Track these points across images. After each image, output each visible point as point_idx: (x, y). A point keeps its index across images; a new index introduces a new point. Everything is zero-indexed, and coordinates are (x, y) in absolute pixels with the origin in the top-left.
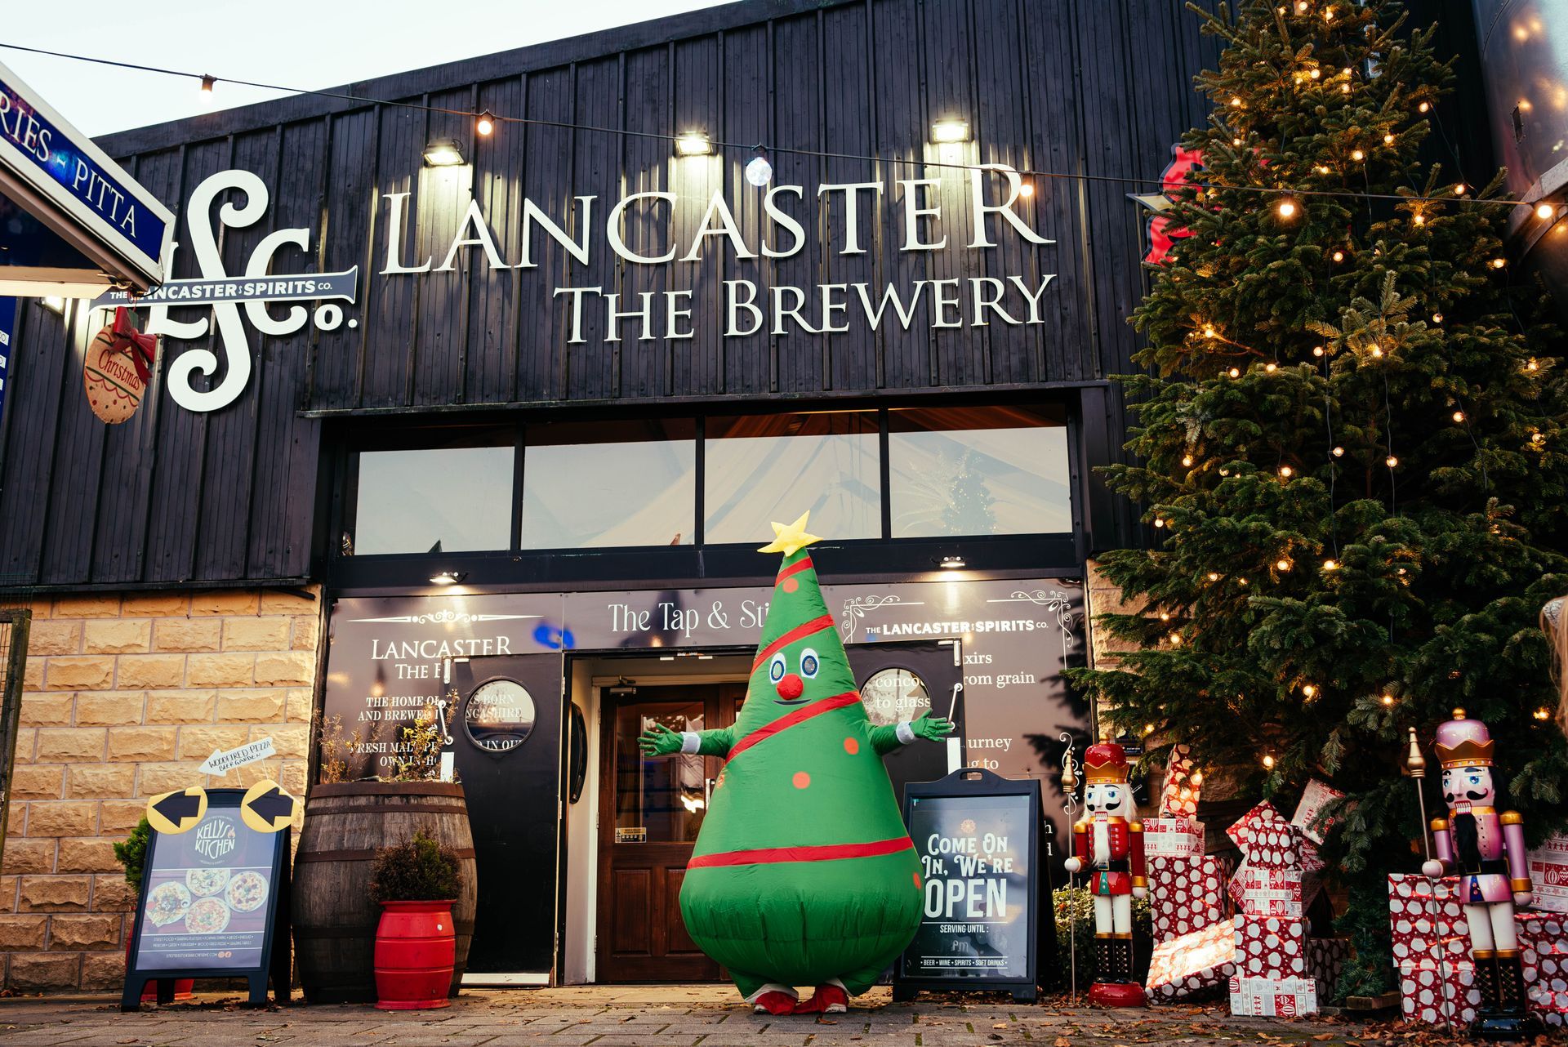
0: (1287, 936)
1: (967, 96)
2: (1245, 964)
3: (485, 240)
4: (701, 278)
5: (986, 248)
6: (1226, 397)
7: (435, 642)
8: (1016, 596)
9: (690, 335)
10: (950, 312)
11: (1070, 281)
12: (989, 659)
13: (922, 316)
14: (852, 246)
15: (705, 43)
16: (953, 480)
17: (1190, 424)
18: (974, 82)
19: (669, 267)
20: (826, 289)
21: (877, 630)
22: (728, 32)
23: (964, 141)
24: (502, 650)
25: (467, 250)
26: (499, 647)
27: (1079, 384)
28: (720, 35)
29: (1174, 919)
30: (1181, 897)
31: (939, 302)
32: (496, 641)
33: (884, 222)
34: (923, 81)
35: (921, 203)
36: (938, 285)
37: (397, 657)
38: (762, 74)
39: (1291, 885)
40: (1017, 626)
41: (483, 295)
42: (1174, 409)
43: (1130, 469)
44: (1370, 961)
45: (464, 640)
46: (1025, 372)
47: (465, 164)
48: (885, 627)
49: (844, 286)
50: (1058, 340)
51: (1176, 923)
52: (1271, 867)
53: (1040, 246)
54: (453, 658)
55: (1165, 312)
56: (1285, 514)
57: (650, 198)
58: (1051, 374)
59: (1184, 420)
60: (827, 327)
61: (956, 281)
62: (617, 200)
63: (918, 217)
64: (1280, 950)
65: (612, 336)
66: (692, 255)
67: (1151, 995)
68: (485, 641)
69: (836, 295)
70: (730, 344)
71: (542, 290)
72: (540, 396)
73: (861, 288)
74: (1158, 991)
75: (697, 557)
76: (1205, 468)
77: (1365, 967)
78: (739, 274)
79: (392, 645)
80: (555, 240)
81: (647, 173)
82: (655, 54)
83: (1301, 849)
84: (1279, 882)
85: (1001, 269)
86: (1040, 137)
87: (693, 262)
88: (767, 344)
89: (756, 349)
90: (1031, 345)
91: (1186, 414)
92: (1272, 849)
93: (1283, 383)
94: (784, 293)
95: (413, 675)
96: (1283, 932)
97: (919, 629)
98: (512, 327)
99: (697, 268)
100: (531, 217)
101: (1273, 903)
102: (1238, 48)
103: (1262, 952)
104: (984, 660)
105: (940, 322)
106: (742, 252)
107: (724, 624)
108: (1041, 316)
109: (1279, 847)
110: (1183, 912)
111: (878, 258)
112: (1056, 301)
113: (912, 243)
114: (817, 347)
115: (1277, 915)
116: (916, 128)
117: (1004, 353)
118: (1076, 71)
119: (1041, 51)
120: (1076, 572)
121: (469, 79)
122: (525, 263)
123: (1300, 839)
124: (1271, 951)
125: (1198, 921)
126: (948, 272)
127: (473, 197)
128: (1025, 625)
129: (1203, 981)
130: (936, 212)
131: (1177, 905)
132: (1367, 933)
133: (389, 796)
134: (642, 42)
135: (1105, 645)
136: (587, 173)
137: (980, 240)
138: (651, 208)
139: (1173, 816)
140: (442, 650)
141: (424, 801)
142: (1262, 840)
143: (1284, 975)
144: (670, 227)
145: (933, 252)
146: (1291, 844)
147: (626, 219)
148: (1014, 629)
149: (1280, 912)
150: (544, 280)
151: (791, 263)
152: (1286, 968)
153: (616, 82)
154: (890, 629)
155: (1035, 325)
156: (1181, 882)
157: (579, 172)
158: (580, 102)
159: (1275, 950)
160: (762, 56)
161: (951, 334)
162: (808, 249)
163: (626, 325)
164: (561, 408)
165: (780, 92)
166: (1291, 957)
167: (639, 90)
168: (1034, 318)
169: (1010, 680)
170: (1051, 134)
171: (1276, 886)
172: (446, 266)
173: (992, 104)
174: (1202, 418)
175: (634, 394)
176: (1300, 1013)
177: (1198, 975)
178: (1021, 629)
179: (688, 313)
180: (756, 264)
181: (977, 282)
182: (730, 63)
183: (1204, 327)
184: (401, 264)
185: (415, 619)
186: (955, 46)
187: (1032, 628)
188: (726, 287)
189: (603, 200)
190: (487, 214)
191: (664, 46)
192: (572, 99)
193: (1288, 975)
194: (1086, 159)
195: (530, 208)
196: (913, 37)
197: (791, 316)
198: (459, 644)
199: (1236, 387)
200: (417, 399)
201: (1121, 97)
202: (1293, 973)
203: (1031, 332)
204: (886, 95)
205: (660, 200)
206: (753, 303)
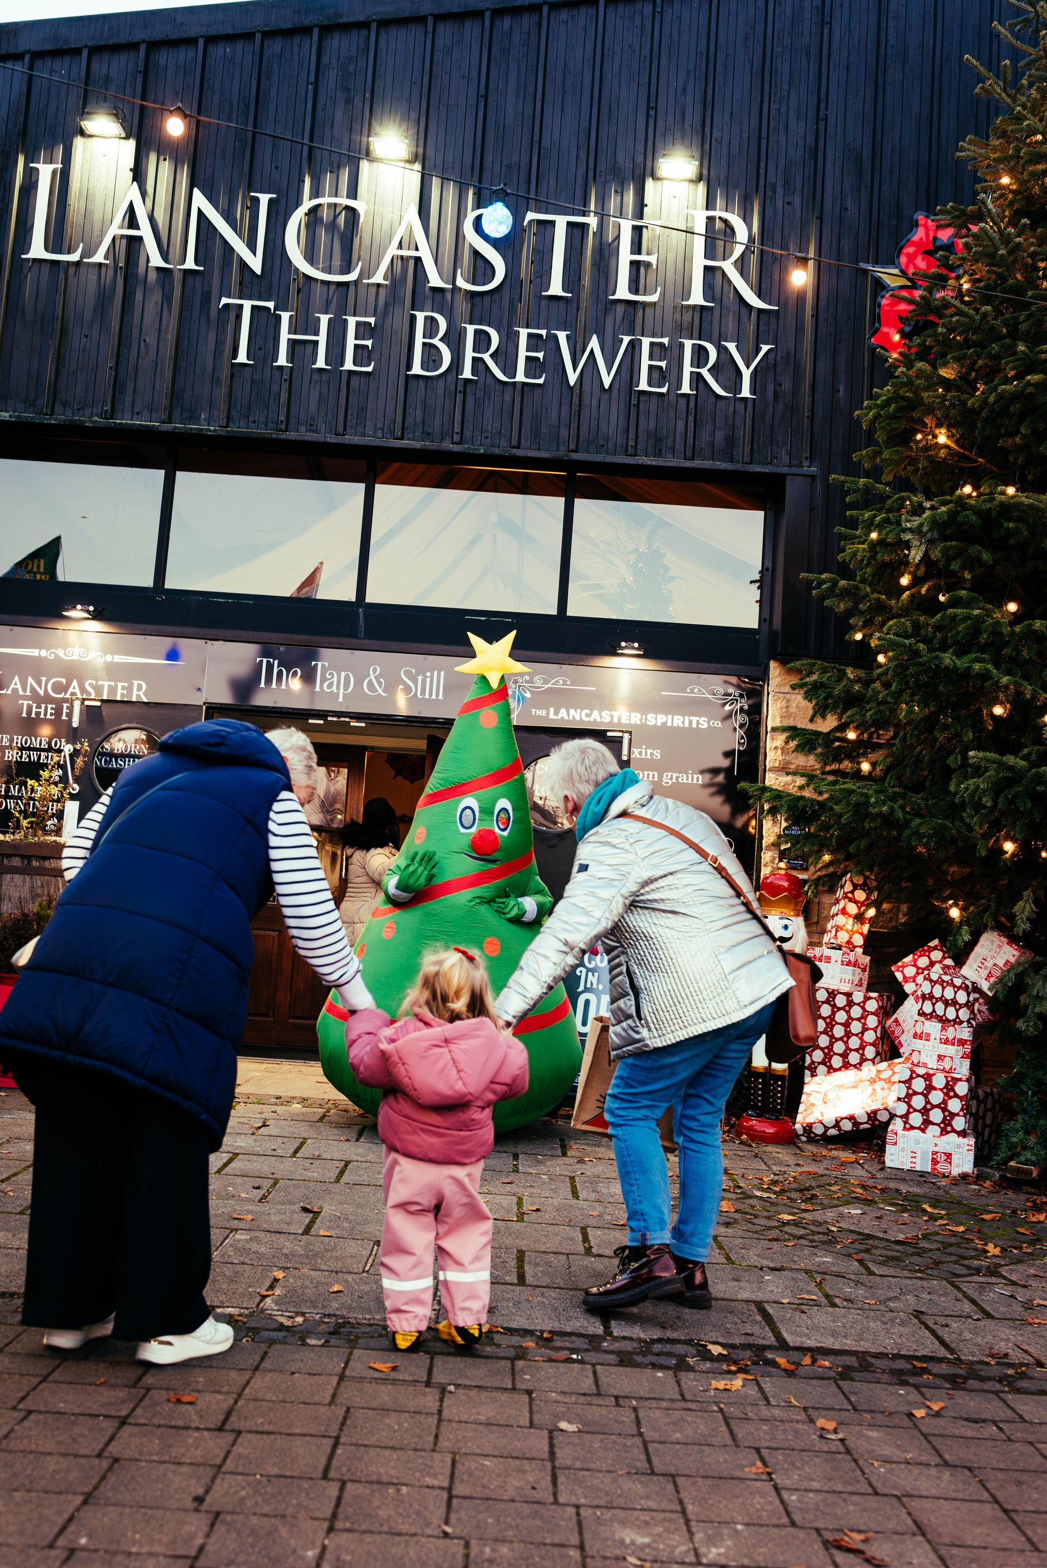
0: (952, 1094)
1: (699, 128)
2: (905, 1117)
3: (145, 231)
4: (386, 305)
5: (702, 307)
6: (960, 519)
7: (64, 681)
8: (692, 691)
9: (370, 369)
10: (657, 375)
11: (788, 354)
12: (657, 754)
13: (625, 375)
14: (556, 288)
15: (412, 27)
16: (632, 552)
17: (916, 543)
18: (709, 114)
19: (352, 288)
20: (524, 333)
21: (542, 713)
22: (440, 18)
23: (691, 181)
24: (138, 696)
25: (124, 241)
26: (135, 692)
27: (785, 470)
28: (430, 20)
29: (829, 1053)
30: (839, 1031)
31: (645, 362)
32: (131, 686)
33: (594, 264)
34: (653, 105)
35: (637, 247)
36: (646, 342)
37: (21, 692)
38: (474, 74)
39: (962, 1042)
40: (691, 722)
41: (139, 296)
42: (899, 523)
43: (843, 583)
44: (1034, 1127)
45: (97, 681)
46: (728, 452)
47: (127, 138)
48: (552, 710)
49: (543, 332)
50: (768, 419)
51: (831, 1057)
52: (944, 1021)
53: (760, 311)
54: (84, 700)
55: (899, 409)
56: (1010, 658)
57: (335, 205)
58: (756, 456)
59: (908, 536)
60: (520, 377)
61: (665, 341)
62: (298, 203)
63: (632, 263)
64: (943, 1107)
65: (282, 360)
66: (379, 278)
67: (800, 1131)
68: (120, 685)
69: (534, 341)
70: (413, 384)
71: (207, 298)
72: (197, 420)
73: (562, 336)
74: (808, 1129)
75: (358, 614)
76: (923, 591)
77: (1028, 1133)
78: (429, 304)
79: (16, 679)
80: (226, 242)
81: (335, 175)
82: (354, 33)
83: (976, 1006)
84: (951, 1037)
85: (716, 334)
86: (774, 187)
87: (379, 285)
88: (453, 388)
89: (440, 392)
90: (739, 421)
91: (911, 530)
92: (947, 1003)
93: (1024, 511)
94: (477, 332)
95: (38, 714)
96: (949, 1090)
97: (587, 715)
98: (170, 336)
99: (382, 292)
100: (199, 210)
101: (940, 1058)
102: (1019, 118)
103: (924, 1108)
104: (652, 754)
105: (643, 386)
106: (435, 280)
107: (380, 691)
108: (753, 390)
109: (954, 1003)
110: (839, 1047)
111: (583, 305)
112: (770, 375)
113: (623, 292)
114: (508, 397)
115: (944, 1070)
116: (639, 159)
117: (709, 427)
118: (822, 115)
119: (786, 87)
120: (757, 671)
121: (138, 35)
122: (190, 264)
123: (977, 996)
124: (934, 1107)
125: (854, 1058)
126: (658, 329)
127: (135, 179)
128: (698, 722)
129: (856, 1123)
130: (652, 259)
131: (833, 1039)
132: (1033, 1096)
133: (9, 856)
134: (341, 16)
135: (779, 751)
136: (267, 165)
137: (697, 297)
138: (336, 217)
139: (839, 948)
140: (71, 690)
141: (47, 864)
142: (937, 991)
143: (944, 1132)
144: (356, 241)
145: (644, 305)
146: (968, 1001)
147: (307, 225)
148: (687, 725)
149: (947, 1068)
150: (210, 287)
151: (487, 299)
152: (946, 1125)
153: (306, 62)
154: (556, 713)
155: (745, 399)
156: (841, 1017)
157: (257, 165)
158: (263, 81)
159: (938, 1106)
160: (476, 53)
161: (654, 400)
162: (507, 286)
163: (298, 348)
164: (219, 436)
165: (491, 98)
166: (953, 1115)
167: (333, 74)
168: (746, 392)
169: (677, 778)
170: (786, 184)
171: (946, 1042)
172: (99, 257)
173: (725, 141)
174: (928, 536)
175: (302, 429)
176: (956, 1171)
177: (851, 1118)
178: (694, 725)
179: (369, 343)
180: (449, 296)
181: (688, 344)
182: (438, 56)
183: (937, 431)
184: (46, 249)
185: (44, 653)
186: (691, 67)
187: (705, 726)
188: (413, 318)
189: (283, 201)
190: (149, 201)
191: (365, 25)
192: (255, 76)
193: (948, 1133)
194: (821, 218)
195: (200, 201)
196: (646, 52)
197: (482, 359)
198: (91, 685)
199: (972, 508)
200: (58, 408)
201: (867, 151)
202: (954, 1131)
203: (740, 406)
204: (610, 116)
205: (347, 208)
206: (441, 340)
